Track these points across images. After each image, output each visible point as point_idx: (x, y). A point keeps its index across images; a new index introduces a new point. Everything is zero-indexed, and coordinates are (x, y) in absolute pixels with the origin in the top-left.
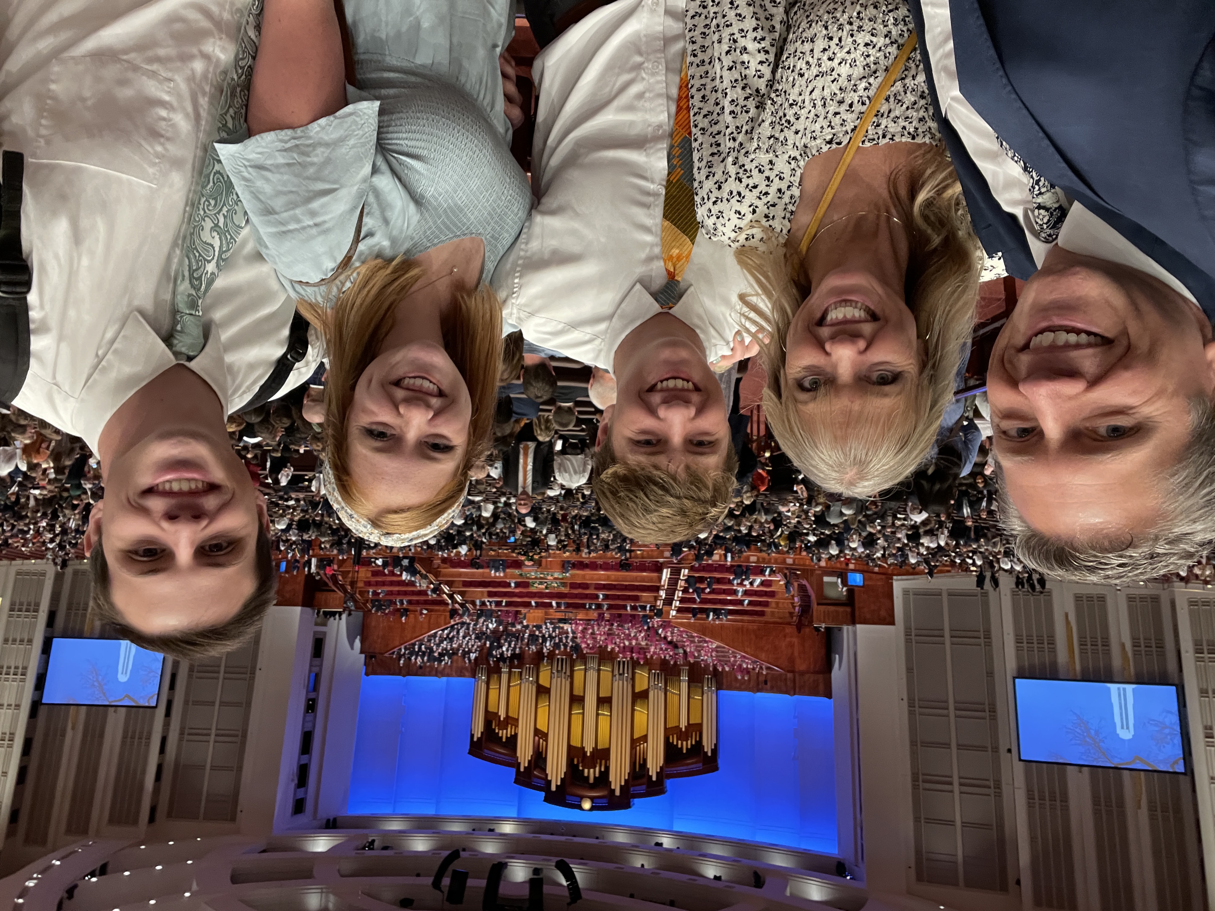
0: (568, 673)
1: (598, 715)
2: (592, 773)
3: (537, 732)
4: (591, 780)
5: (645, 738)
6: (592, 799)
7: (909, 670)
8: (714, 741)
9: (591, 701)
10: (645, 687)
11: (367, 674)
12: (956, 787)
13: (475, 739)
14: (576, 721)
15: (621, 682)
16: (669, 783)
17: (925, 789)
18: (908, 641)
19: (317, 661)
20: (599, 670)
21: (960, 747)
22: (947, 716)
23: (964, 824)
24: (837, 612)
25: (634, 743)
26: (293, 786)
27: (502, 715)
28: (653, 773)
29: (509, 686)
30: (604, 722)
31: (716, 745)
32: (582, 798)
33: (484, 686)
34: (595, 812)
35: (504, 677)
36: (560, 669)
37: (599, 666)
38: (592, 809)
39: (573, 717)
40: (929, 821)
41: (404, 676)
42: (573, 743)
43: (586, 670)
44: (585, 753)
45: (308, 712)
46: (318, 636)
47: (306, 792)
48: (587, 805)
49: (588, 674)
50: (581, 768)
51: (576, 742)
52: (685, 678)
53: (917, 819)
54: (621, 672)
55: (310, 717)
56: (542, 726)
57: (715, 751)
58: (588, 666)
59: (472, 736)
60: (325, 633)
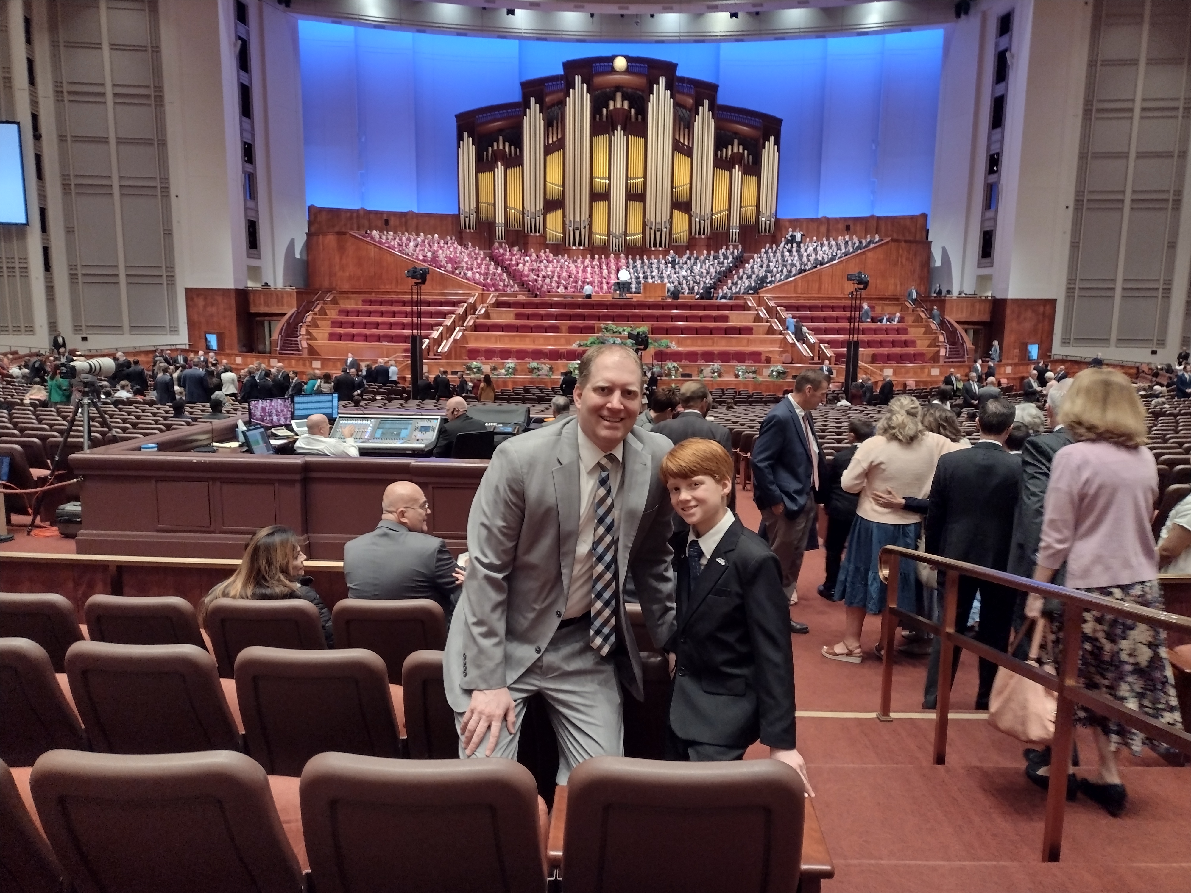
0: (648, 228)
1: (609, 178)
2: (619, 103)
3: (689, 152)
4: (619, 96)
5: (549, 150)
6: (613, 71)
7: (168, 233)
8: (460, 150)
9: (618, 195)
10: (550, 217)
11: (925, 216)
12: (109, 91)
13: (772, 138)
14: (637, 169)
15: (578, 219)
16: (516, 96)
17: (148, 87)
18: (171, 269)
19: (988, 227)
20: (609, 234)
21: (105, 141)
22: (121, 178)
23: (98, 46)
24: (266, 304)
25: (560, 145)
26: (1014, 49)
27: (737, 172)
28: (534, 107)
29: (729, 210)
30: (601, 169)
31: (459, 146)
32: (628, 71)
33: (763, 209)
34: (609, 54)
35: (735, 222)
36: (658, 234)
37: (609, 240)
38: (612, 59)
39: (642, 175)
40: (141, 49)
41: (872, 217)
42: (642, 140)
43: (626, 234)
44: (624, 129)
45: (998, 154)
46: (987, 260)
47: (997, 45)
48: (620, 63)
49: (622, 229)
50: (633, 110)
51: (636, 142)
52: (500, 230)
53: (156, 50)
54: (577, 233)
55: (994, 149)
56: (682, 162)
57: (460, 138)
58: (621, 240)
59: (777, 142)
60: (980, 265)
